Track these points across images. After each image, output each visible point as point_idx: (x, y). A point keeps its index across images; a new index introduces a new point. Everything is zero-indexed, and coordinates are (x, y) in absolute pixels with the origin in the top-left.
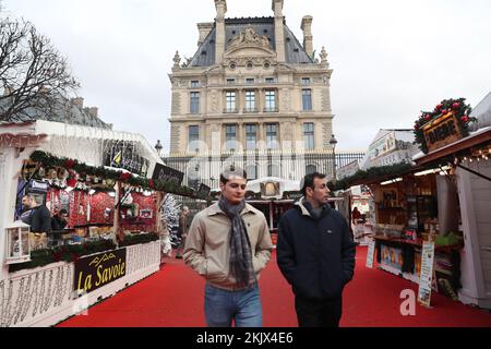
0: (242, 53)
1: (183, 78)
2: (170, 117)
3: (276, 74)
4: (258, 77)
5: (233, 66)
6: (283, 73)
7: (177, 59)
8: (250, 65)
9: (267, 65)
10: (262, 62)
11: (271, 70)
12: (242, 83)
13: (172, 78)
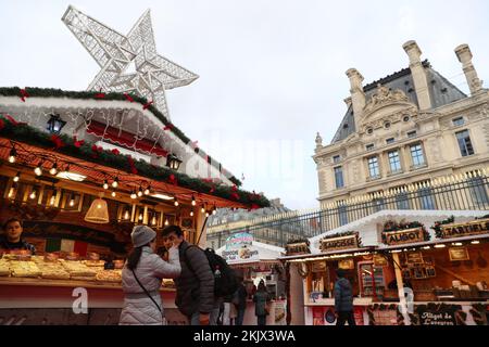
0: (378, 115)
1: (325, 156)
2: (318, 196)
3: (417, 126)
4: (397, 135)
5: (370, 131)
6: (425, 122)
7: (318, 140)
8: (387, 125)
9: (406, 119)
10: (399, 117)
11: (411, 123)
12: (381, 146)
13: (316, 159)
